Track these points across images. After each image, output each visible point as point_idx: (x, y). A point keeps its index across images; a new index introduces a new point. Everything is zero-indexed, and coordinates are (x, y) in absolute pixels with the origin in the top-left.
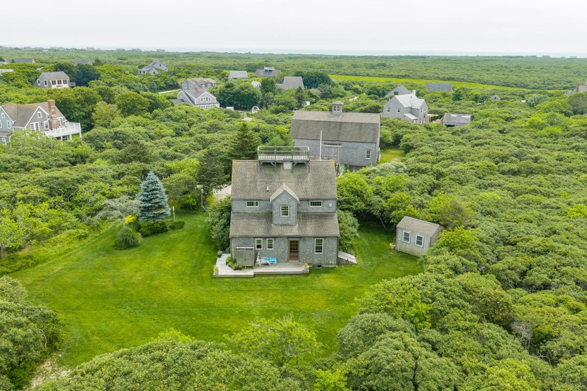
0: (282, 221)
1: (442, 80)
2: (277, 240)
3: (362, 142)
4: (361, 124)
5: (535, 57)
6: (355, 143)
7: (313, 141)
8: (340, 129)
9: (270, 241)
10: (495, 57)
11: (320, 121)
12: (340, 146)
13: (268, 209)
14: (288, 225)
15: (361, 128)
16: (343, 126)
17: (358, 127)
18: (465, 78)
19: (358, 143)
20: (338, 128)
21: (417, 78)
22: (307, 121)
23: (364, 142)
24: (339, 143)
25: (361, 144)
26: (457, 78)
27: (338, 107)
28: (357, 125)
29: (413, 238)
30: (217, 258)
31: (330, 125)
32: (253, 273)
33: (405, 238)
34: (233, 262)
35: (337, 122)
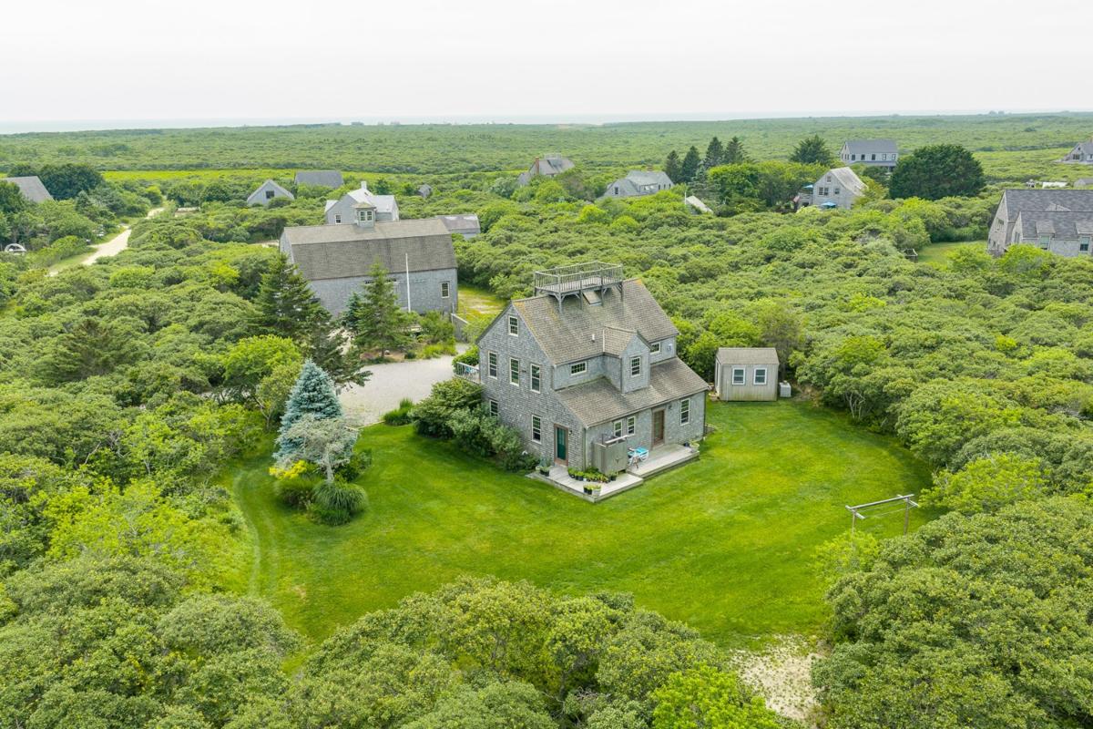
0: (632, 386)
2: (641, 415)
3: (433, 270)
4: (422, 238)
5: (338, 124)
6: (422, 273)
7: (344, 281)
8: (389, 252)
9: (631, 422)
10: (279, 127)
12: (396, 283)
13: (598, 373)
14: (642, 389)
15: (423, 247)
16: (392, 245)
17: (418, 245)
19: (426, 273)
20: (385, 252)
22: (323, 245)
23: (436, 270)
24: (392, 276)
25: (432, 272)
26: (302, 164)
27: (369, 213)
29: (750, 376)
30: (542, 478)
31: (368, 247)
32: (639, 476)
33: (736, 379)
34: (592, 472)
35: (379, 240)
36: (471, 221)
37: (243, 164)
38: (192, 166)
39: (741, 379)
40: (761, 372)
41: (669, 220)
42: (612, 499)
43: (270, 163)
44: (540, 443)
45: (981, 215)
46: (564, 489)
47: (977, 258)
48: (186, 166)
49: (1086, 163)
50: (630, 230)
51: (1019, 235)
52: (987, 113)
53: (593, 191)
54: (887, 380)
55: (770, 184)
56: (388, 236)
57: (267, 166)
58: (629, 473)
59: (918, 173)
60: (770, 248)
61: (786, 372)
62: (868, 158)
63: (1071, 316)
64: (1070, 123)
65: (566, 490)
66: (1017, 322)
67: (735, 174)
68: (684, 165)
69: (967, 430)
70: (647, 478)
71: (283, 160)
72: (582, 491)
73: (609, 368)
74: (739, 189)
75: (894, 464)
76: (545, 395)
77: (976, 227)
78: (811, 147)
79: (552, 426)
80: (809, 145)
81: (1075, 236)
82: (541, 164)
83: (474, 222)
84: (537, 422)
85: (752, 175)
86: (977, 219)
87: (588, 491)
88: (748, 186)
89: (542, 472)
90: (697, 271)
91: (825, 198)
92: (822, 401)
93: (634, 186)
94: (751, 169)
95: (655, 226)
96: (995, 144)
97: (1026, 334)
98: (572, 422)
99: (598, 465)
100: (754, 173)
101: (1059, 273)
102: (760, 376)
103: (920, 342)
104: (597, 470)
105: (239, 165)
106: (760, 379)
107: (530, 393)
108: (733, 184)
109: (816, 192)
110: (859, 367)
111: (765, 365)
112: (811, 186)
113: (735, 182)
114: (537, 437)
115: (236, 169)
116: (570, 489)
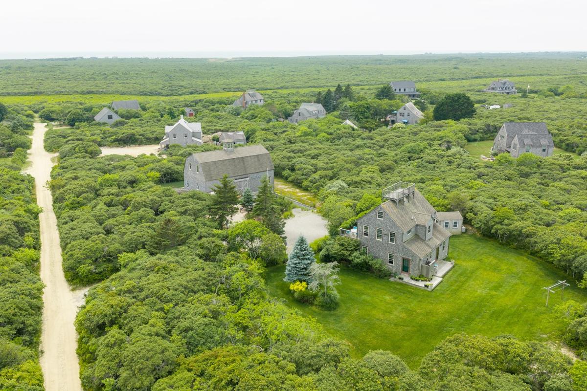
1: (81, 94)
2: (434, 250)
3: (264, 171)
4: (257, 156)
6: (260, 173)
8: (244, 164)
9: (431, 254)
11: (225, 160)
12: (248, 179)
13: (414, 233)
14: (430, 238)
15: (259, 160)
16: (245, 160)
18: (104, 90)
20: (242, 164)
21: (52, 94)
22: (214, 162)
24: (246, 176)
25: (263, 173)
28: (255, 158)
29: (451, 225)
30: (400, 281)
31: (234, 162)
32: (440, 277)
33: (446, 226)
34: (421, 277)
35: (239, 158)
36: (240, 135)
37: (62, 92)
38: (31, 93)
39: (447, 226)
40: (456, 223)
41: (345, 135)
42: (436, 288)
43: (79, 91)
44: (393, 265)
45: (483, 129)
46: (413, 285)
47: (509, 159)
48: (28, 93)
49: (497, 91)
50: (327, 140)
51: (516, 145)
52: (424, 53)
53: (282, 112)
54: (522, 228)
55: (376, 110)
56: (243, 156)
57: (77, 92)
58: (435, 276)
59: (448, 107)
60: (409, 152)
61: (466, 222)
62: (402, 90)
63: (564, 190)
64: (469, 62)
65: (414, 286)
66: (542, 192)
67: (359, 106)
68: (325, 98)
69: (576, 252)
70: (443, 277)
71: (85, 89)
72: (424, 286)
73: (419, 230)
74: (362, 114)
75: (532, 264)
76: (398, 245)
77: (481, 134)
78: (387, 90)
79: (401, 258)
80: (385, 89)
81: (541, 146)
82: (245, 95)
83: (242, 135)
84: (391, 256)
85: (367, 107)
86: (481, 131)
87: (426, 286)
88: (367, 112)
89: (400, 278)
90: (384, 167)
91: (402, 118)
92: (481, 234)
93: (308, 111)
94: (367, 104)
95: (340, 138)
96: (444, 77)
97: (551, 199)
98: (413, 256)
99: (424, 274)
100: (368, 106)
101: (544, 165)
102: (455, 225)
103: (520, 207)
104: (424, 276)
105: (61, 92)
106: (455, 226)
107: (388, 244)
108: (359, 111)
109: (398, 115)
110: (506, 221)
111: (458, 220)
112: (395, 112)
113: (360, 110)
114: (391, 262)
115: (59, 94)
116: (417, 285)
